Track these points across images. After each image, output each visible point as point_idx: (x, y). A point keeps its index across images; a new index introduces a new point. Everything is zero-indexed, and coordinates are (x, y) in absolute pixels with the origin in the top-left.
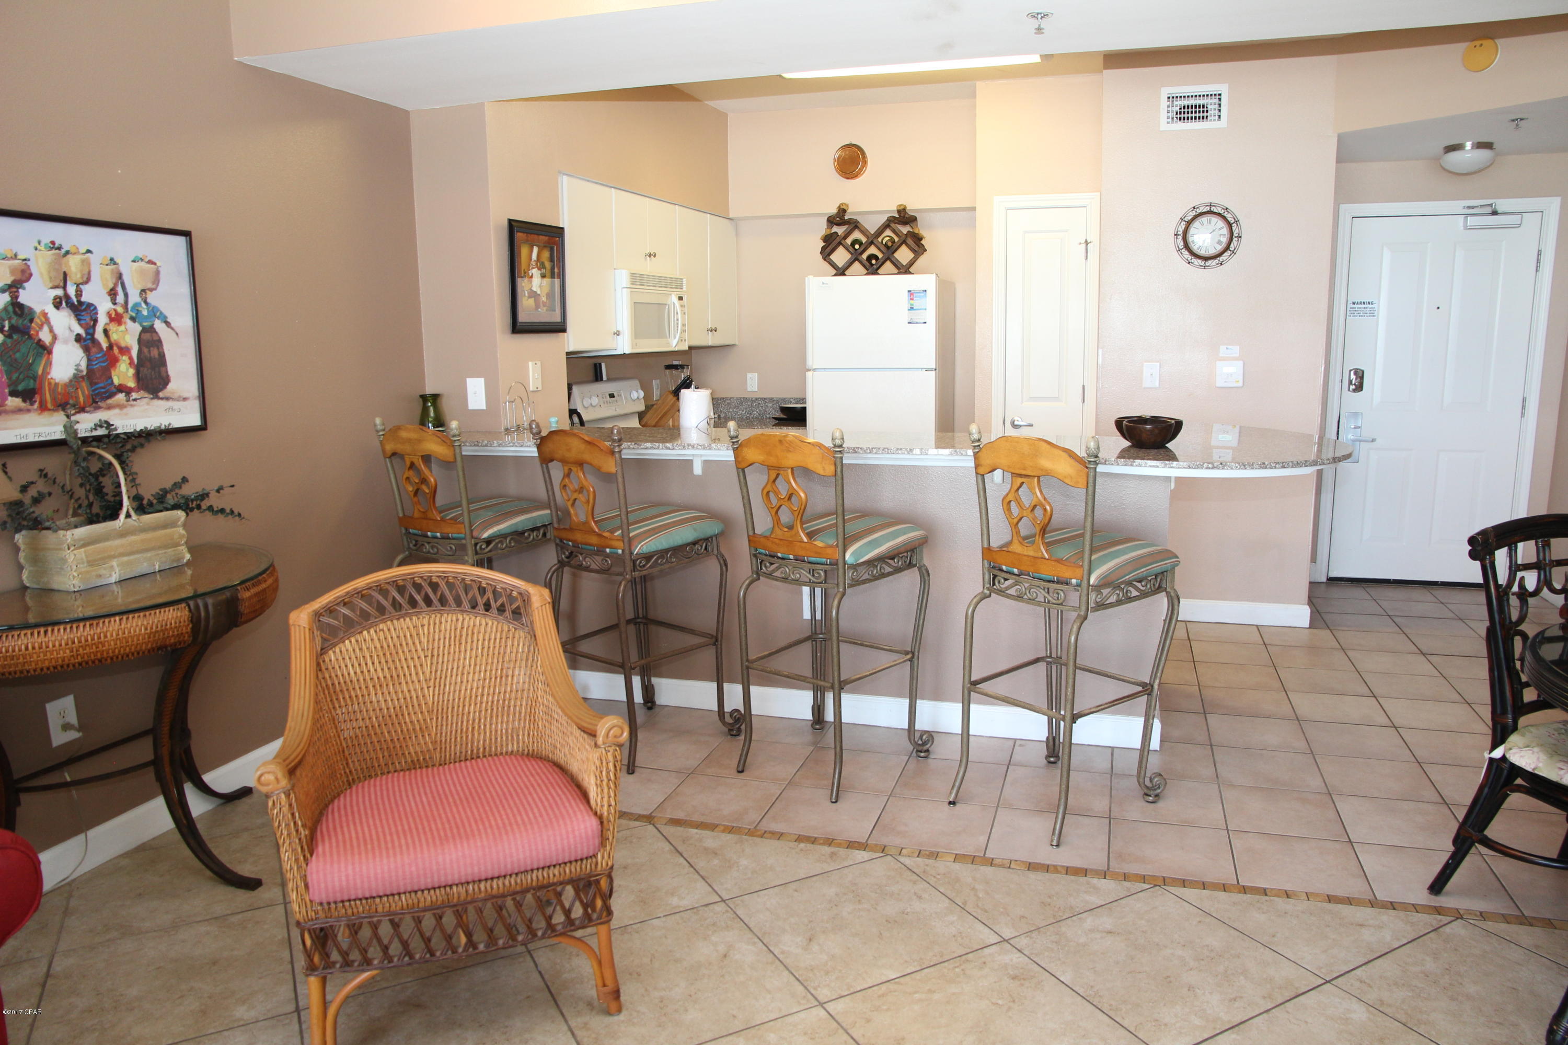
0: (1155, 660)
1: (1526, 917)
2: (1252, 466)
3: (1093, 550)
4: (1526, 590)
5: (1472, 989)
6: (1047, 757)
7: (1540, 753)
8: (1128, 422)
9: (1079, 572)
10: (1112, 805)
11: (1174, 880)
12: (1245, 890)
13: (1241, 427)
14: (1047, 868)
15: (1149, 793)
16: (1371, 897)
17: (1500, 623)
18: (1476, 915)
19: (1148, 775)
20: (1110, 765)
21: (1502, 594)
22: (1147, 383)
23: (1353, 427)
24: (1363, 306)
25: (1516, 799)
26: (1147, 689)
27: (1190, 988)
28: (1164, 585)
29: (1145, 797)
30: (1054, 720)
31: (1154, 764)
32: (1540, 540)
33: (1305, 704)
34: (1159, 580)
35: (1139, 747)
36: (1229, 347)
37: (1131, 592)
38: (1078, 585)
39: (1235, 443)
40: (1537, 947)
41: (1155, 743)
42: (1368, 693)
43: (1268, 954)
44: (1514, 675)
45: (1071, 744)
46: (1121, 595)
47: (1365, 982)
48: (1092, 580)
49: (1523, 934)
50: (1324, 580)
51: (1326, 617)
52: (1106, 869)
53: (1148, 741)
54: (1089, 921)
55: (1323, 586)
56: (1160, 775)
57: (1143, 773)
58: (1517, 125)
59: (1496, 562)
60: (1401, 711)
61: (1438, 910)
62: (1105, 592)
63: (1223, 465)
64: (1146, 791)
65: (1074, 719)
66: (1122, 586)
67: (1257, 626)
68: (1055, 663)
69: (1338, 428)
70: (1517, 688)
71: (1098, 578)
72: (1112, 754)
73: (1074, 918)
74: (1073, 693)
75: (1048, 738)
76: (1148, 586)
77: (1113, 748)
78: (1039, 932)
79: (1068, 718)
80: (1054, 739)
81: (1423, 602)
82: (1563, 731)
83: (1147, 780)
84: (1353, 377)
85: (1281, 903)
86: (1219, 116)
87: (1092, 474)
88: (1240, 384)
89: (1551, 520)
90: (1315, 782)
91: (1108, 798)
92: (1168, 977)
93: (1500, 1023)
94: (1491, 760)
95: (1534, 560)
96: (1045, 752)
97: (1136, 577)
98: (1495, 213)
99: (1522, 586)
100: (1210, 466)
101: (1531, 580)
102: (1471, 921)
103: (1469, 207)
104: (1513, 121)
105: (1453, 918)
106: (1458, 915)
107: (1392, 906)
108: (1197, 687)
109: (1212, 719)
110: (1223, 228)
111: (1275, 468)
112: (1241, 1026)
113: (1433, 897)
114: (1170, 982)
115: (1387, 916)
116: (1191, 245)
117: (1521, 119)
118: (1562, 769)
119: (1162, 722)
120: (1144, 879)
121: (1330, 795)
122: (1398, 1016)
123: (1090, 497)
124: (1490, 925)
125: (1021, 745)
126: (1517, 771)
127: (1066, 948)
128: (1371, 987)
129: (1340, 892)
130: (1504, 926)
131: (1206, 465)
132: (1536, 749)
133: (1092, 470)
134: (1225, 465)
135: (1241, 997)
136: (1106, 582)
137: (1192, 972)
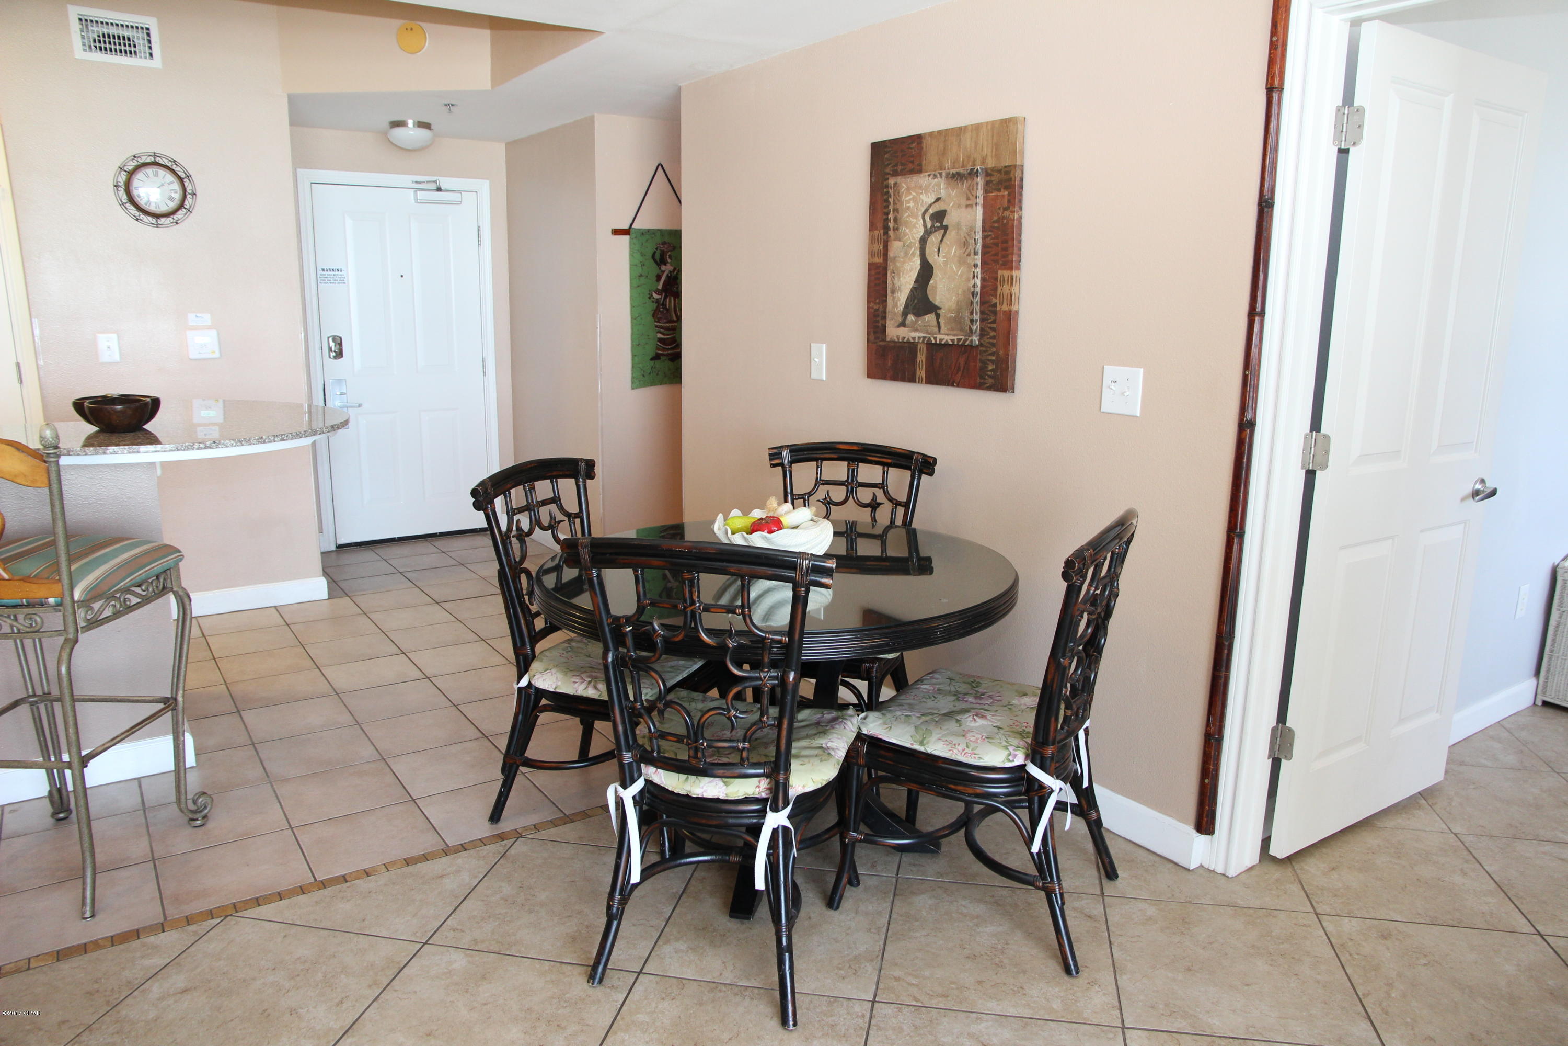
0: (174, 670)
1: (567, 816)
2: (248, 442)
3: (71, 560)
4: (523, 531)
5: (543, 896)
6: (54, 814)
7: (557, 673)
8: (90, 403)
9: (57, 588)
10: (153, 845)
11: (246, 902)
12: (324, 884)
13: (224, 401)
14: (84, 949)
15: (195, 816)
16: (444, 846)
17: (507, 565)
18: (531, 829)
19: (190, 796)
20: (139, 800)
21: (505, 538)
22: (105, 357)
23: (338, 393)
24: (332, 273)
25: (544, 718)
26: (169, 703)
27: (292, 1011)
28: (169, 585)
29: (191, 822)
30: (55, 771)
31: (193, 783)
32: (526, 485)
33: (341, 677)
34: (162, 580)
35: (173, 768)
36: (198, 315)
37: (130, 600)
38: (59, 604)
39: (220, 419)
40: (581, 838)
41: (190, 759)
42: (396, 650)
43: (363, 942)
44: (525, 609)
45: (85, 788)
46: (118, 606)
47: (457, 930)
48: (77, 596)
49: (569, 831)
50: (334, 548)
51: (342, 585)
52: (162, 920)
53: (182, 760)
54: (156, 989)
55: (333, 555)
56: (205, 793)
57: (183, 797)
58: (450, 110)
59: (496, 510)
60: (430, 661)
61: (501, 837)
62: (96, 606)
63: (216, 444)
64: (191, 816)
65: (85, 761)
66: (118, 595)
67: (275, 607)
68: (43, 702)
69: (325, 395)
70: (529, 620)
71: (83, 592)
72: (140, 786)
73: (135, 993)
74: (77, 733)
75: (50, 792)
76: (151, 589)
77: (139, 780)
78: (91, 1031)
79: (76, 764)
80: (59, 790)
81: (427, 555)
82: (569, 649)
83: (190, 803)
84: (332, 344)
85: (362, 884)
86: (151, 55)
87: (54, 469)
88: (217, 355)
89: (532, 465)
90: (367, 752)
91: (147, 837)
92: (265, 1011)
93: (570, 916)
94: (520, 689)
95: (525, 503)
96: (49, 809)
97: (133, 582)
98: (439, 189)
99: (519, 528)
100: (202, 445)
101: (524, 521)
102: (529, 836)
103: (417, 182)
104: (446, 105)
105: (514, 840)
106: (518, 835)
107: (463, 847)
108: (224, 686)
109: (248, 716)
110: (172, 183)
111: (275, 441)
112: (354, 1026)
113: (494, 826)
114: (269, 1015)
115: (461, 859)
116: (137, 199)
117: (452, 105)
118: (576, 682)
119: (193, 736)
120: (211, 914)
121: (384, 759)
122: (492, 948)
123: (56, 497)
124: (544, 834)
125: (12, 811)
126: (541, 693)
127: (133, 1034)
128: (463, 931)
129: (415, 852)
130: (554, 831)
131: (196, 445)
132: (554, 671)
133: (53, 465)
134: (220, 443)
135: (347, 997)
136: (94, 595)
137: (290, 994)
